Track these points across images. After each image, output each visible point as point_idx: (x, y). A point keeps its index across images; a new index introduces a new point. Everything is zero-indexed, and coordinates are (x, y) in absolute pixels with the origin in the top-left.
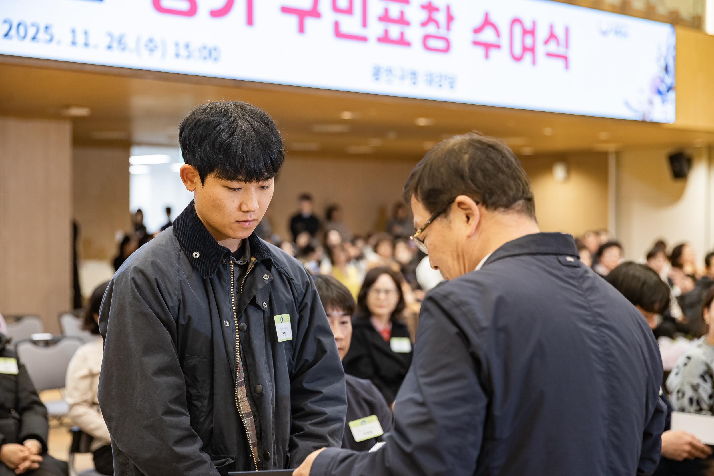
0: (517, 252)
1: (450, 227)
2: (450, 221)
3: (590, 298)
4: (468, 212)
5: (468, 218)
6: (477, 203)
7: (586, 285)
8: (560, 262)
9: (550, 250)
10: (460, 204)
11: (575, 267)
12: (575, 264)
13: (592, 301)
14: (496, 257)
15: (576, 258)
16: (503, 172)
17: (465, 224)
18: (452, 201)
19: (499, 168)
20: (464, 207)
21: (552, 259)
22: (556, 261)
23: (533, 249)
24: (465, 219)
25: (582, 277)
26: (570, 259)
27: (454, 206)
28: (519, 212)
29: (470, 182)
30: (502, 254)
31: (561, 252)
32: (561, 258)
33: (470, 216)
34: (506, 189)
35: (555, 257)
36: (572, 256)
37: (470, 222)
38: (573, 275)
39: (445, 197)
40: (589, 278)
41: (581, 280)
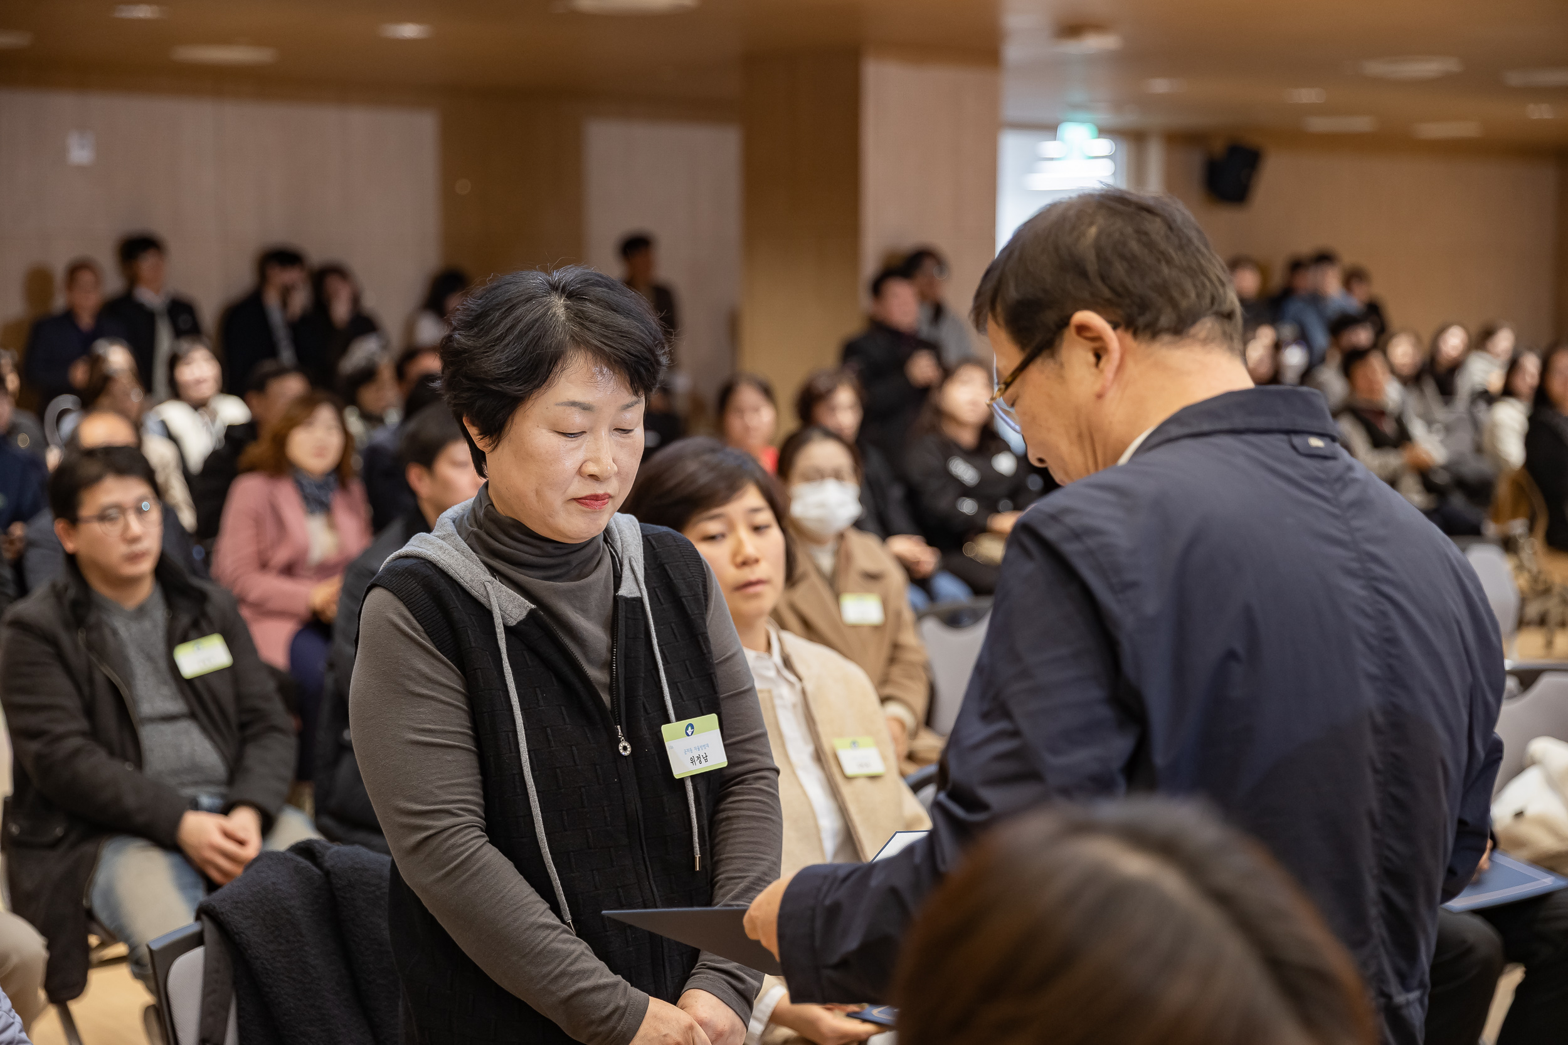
0: (1206, 427)
1: (1061, 379)
2: (1062, 365)
3: (1356, 523)
4: (1096, 345)
5: (1098, 357)
6: (1115, 326)
7: (1349, 495)
8: (1294, 448)
9: (1274, 423)
10: (1082, 329)
11: (1325, 458)
12: (1328, 453)
13: (1359, 530)
14: (1162, 438)
15: (1328, 440)
16: (1169, 261)
17: (1094, 370)
18: (1065, 322)
19: (1162, 253)
20: (1089, 335)
21: (1278, 442)
22: (1287, 447)
23: (1239, 422)
24: (1091, 359)
25: (1339, 479)
26: (1316, 442)
27: (1070, 334)
28: (1205, 342)
29: (1099, 283)
30: (1175, 431)
31: (1298, 428)
32: (1297, 440)
33: (1101, 353)
34: (1176, 294)
35: (1284, 437)
36: (1320, 435)
37: (1102, 364)
38: (1322, 476)
39: (1050, 317)
40: (1354, 481)
41: (1338, 486)
